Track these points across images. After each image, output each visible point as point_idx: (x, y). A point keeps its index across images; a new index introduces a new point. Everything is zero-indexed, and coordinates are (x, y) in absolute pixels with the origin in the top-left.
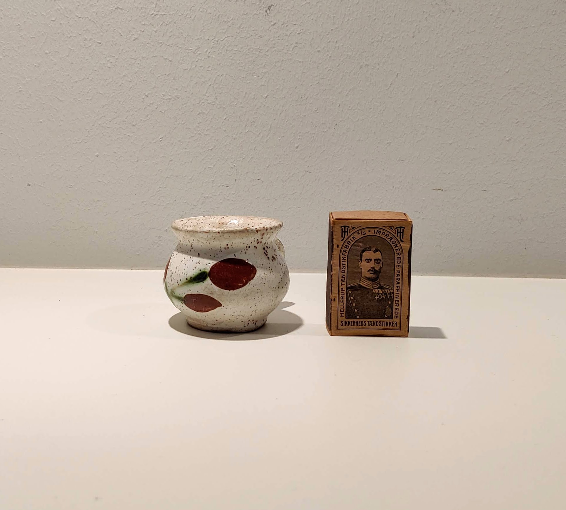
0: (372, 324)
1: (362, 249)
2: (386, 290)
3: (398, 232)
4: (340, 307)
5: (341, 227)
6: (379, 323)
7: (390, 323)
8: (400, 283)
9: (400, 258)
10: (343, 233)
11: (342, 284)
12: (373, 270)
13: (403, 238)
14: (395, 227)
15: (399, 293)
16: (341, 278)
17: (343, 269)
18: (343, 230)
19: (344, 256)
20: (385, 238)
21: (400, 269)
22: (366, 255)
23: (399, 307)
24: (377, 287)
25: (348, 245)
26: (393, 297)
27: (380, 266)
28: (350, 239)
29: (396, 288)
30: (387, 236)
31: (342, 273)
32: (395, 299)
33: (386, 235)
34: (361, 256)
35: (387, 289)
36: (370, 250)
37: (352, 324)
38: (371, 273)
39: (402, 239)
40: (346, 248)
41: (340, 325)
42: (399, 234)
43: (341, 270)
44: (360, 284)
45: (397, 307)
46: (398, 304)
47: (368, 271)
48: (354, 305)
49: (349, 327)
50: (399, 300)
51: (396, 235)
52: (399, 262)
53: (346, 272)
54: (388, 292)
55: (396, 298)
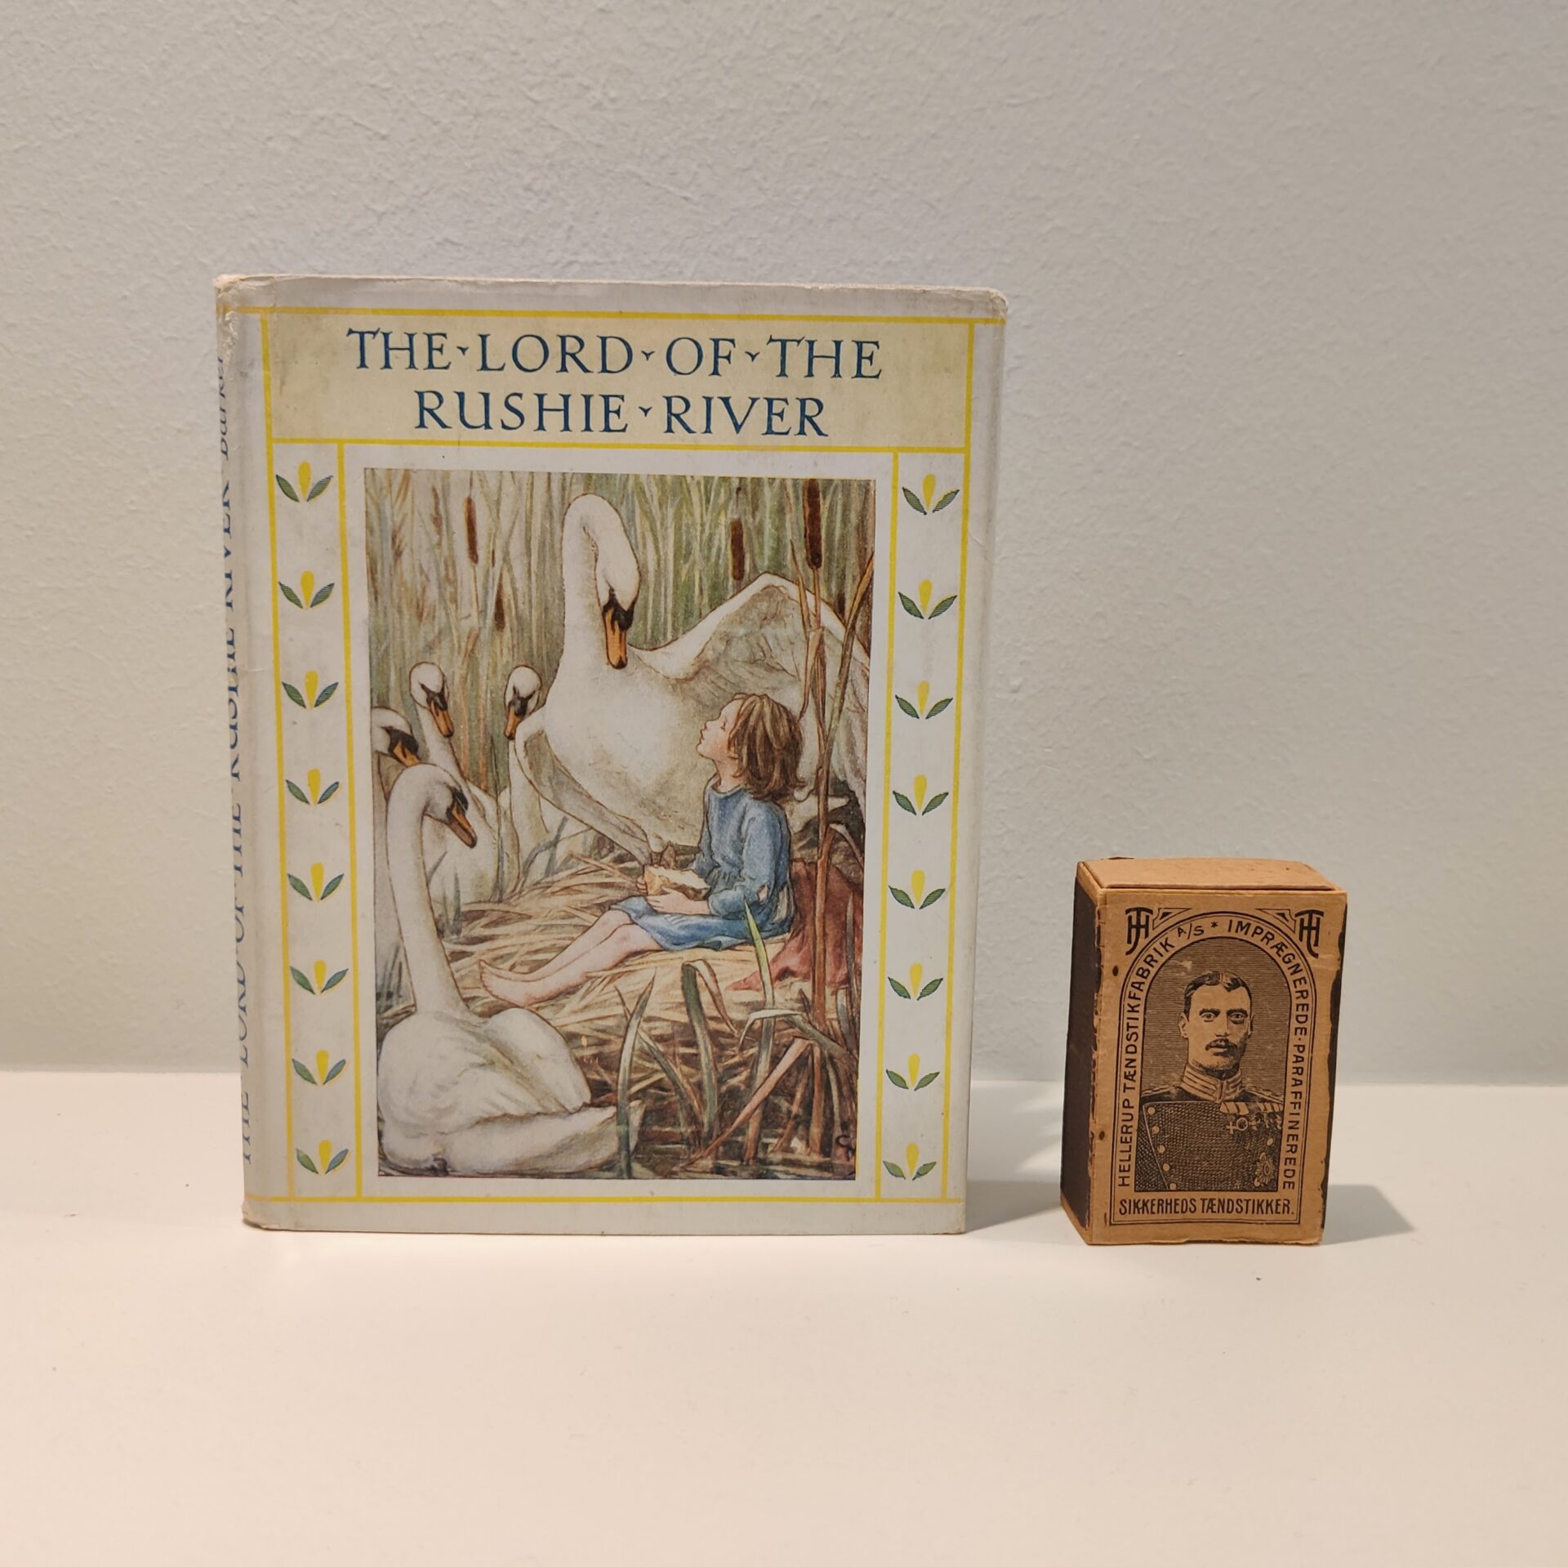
0: (1215, 1208)
1: (1191, 979)
2: (1261, 1106)
3: (1302, 928)
4: (1120, 1156)
5: (1128, 911)
6: (1236, 1206)
7: (1269, 1205)
8: (1304, 1084)
9: (1307, 1005)
10: (1134, 931)
11: (1125, 1088)
12: (1223, 1043)
13: (1316, 944)
14: (1294, 912)
15: (1298, 1114)
16: (1124, 1069)
17: (1132, 1042)
18: (1134, 922)
19: (1133, 1002)
20: (1262, 945)
21: (1306, 1040)
22: (1203, 997)
23: (1297, 1156)
24: (1233, 1096)
25: (1146, 966)
26: (1281, 1125)
27: (1245, 1031)
28: (1155, 949)
29: (1290, 1098)
30: (1269, 940)
31: (1127, 1052)
32: (1286, 1131)
33: (1266, 937)
34: (1188, 1001)
35: (1263, 1101)
36: (1216, 983)
37: (1155, 1209)
38: (1217, 1054)
39: (1314, 949)
40: (1142, 976)
41: (1117, 1210)
42: (1305, 933)
43: (1125, 1043)
44: (1183, 1086)
45: (1291, 1155)
46: (1296, 1146)
47: (1208, 1047)
48: (1162, 1149)
49: (1146, 1216)
50: (1299, 1132)
51: (1296, 938)
52: (1302, 1019)
53: (1139, 1050)
54: (1266, 1109)
55: (1291, 1128)
